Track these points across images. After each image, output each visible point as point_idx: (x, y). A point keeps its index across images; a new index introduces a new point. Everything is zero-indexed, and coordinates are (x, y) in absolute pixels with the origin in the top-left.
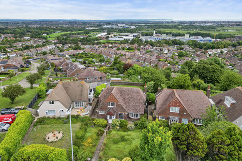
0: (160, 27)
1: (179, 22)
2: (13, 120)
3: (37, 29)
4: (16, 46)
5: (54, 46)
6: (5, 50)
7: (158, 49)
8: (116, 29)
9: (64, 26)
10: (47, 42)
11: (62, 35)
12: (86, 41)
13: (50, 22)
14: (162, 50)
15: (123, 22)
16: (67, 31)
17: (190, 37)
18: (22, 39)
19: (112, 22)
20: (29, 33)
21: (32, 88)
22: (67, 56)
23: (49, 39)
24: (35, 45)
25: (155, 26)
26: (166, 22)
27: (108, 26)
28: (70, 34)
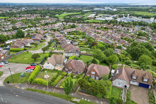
0: (135, 10)
1: (152, 6)
2: (34, 68)
3: (53, 10)
4: (41, 23)
5: (61, 24)
6: (35, 25)
7: (126, 28)
8: (103, 11)
9: (70, 8)
10: (58, 21)
11: (67, 16)
12: (80, 21)
13: (62, 5)
14: (129, 30)
15: (109, 6)
16: (71, 12)
17: (154, 19)
18: (45, 18)
19: (101, 5)
20: (49, 14)
21: (44, 53)
22: (66, 33)
23: (59, 18)
24: (51, 22)
25: (132, 9)
26: (141, 6)
27: (97, 9)
28: (72, 15)
